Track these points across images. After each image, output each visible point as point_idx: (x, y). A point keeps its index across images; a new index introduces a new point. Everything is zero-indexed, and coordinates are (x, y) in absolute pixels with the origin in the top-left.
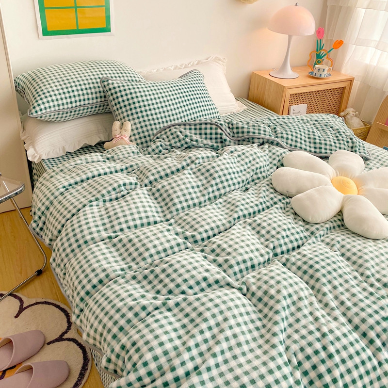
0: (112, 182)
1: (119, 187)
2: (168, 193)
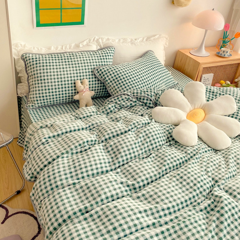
1: (83, 144)
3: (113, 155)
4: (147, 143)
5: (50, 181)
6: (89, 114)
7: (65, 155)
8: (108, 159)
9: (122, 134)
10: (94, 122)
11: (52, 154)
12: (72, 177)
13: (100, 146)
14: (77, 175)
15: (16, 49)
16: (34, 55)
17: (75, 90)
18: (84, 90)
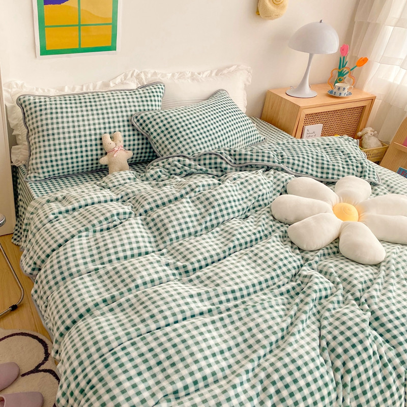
0: (105, 211)
1: (112, 217)
2: (163, 223)
3: (156, 233)
4: (210, 215)
5: (60, 267)
6: (122, 182)
7: (84, 234)
8: (148, 237)
9: (170, 201)
10: (129, 191)
11: (64, 233)
12: (93, 261)
13: (137, 219)
14: (101, 258)
15: (8, 92)
16: (37, 98)
17: (101, 149)
18: (116, 149)
